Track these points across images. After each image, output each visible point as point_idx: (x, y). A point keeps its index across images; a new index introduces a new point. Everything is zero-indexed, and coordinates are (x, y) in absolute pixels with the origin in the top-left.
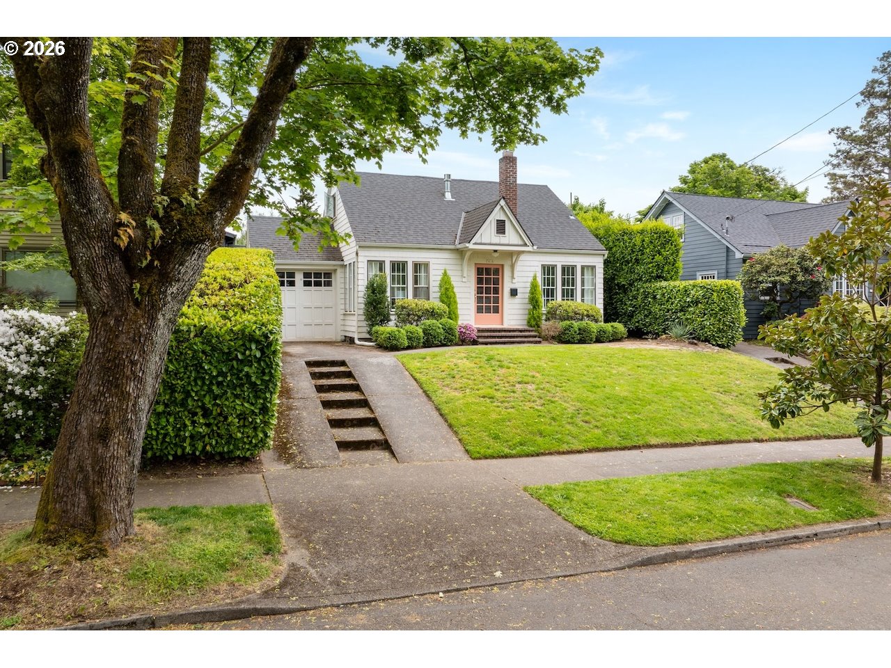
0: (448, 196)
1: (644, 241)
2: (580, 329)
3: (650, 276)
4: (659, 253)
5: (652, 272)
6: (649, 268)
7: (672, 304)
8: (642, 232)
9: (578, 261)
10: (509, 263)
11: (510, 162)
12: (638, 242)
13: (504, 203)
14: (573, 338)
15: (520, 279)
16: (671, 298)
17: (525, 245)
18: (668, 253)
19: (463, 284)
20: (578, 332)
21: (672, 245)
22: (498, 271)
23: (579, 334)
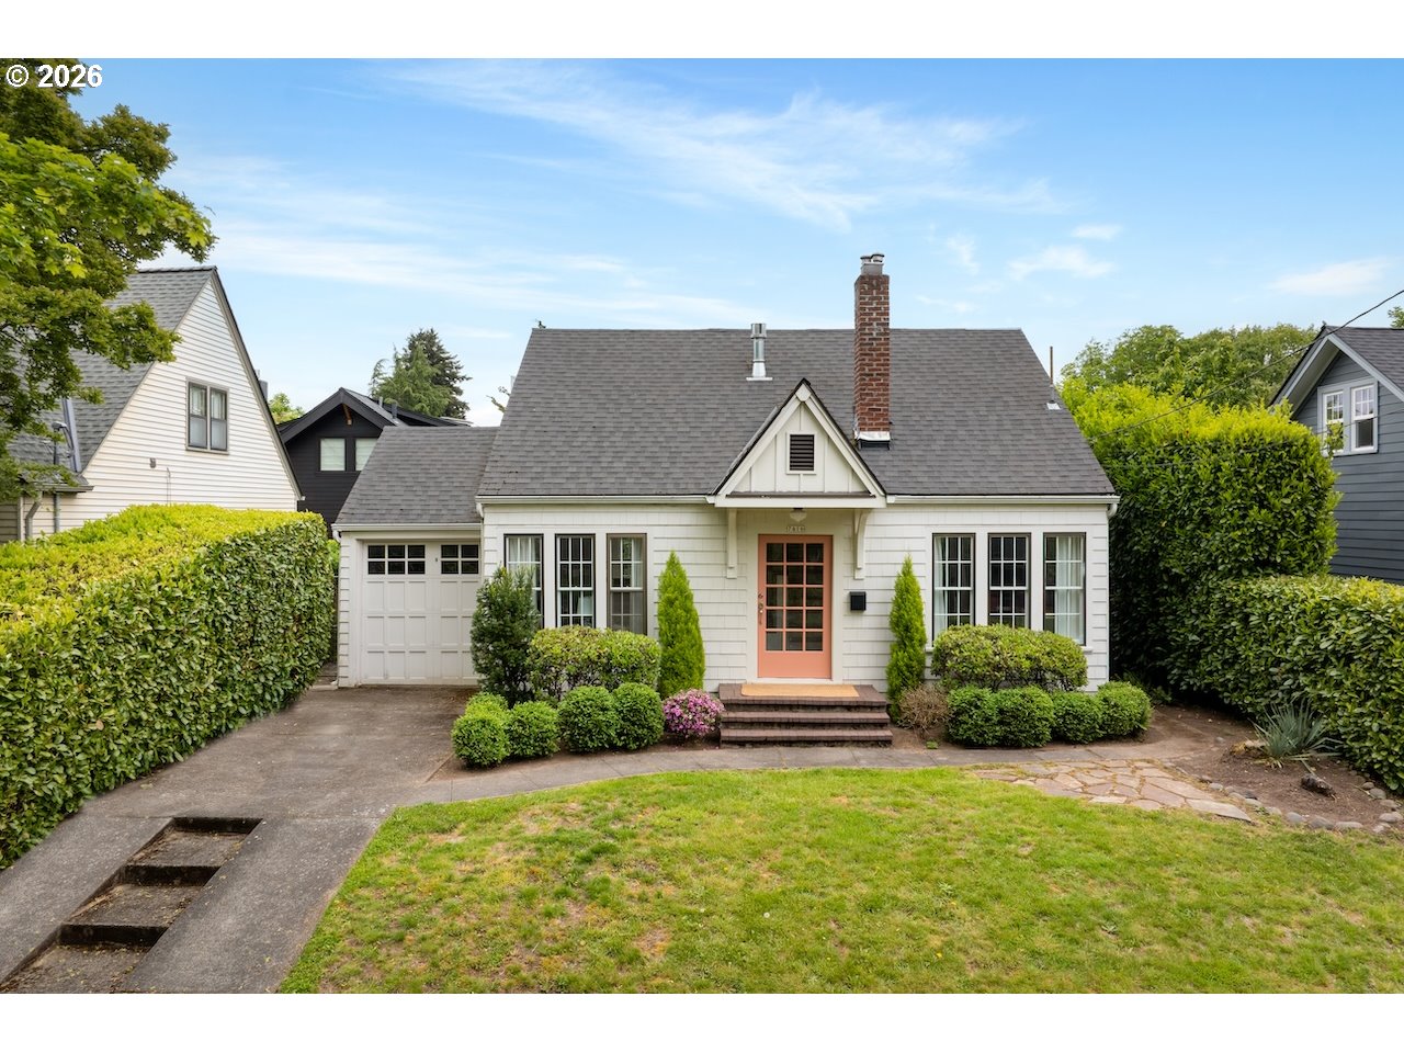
0: (759, 371)
1: (1219, 469)
2: (1001, 711)
3: (1236, 561)
4: (1262, 502)
5: (1242, 552)
6: (1234, 541)
7: (1286, 646)
8: (1215, 446)
9: (1035, 523)
10: (847, 531)
11: (872, 287)
12: (1205, 473)
13: (809, 394)
14: (981, 735)
15: (876, 571)
16: (1283, 631)
17: (866, 494)
18: (1288, 501)
19: (730, 585)
20: (995, 719)
21: (1300, 479)
22: (818, 550)
23: (1001, 723)
